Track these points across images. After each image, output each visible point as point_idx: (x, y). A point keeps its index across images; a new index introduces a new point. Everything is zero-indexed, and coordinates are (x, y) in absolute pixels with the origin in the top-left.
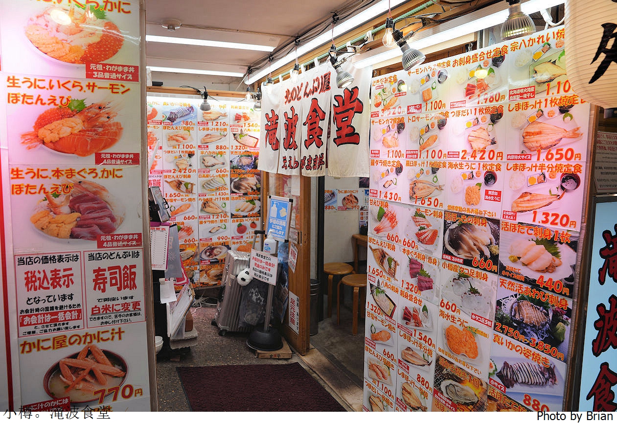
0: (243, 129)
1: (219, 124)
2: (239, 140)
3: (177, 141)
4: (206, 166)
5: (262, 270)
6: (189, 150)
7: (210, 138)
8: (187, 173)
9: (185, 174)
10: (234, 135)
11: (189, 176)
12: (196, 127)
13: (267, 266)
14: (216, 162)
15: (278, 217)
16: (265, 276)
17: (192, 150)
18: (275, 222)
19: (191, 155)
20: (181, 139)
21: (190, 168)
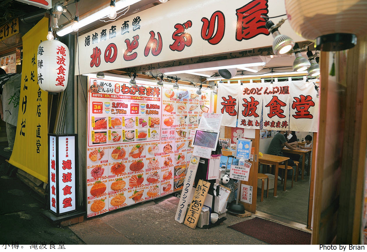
0: (204, 103)
1: (196, 101)
2: (202, 109)
3: (181, 109)
4: (191, 123)
5: (239, 175)
6: (185, 114)
7: (193, 108)
8: (184, 127)
9: (183, 127)
10: (201, 106)
11: (185, 128)
12: (189, 102)
13: (243, 173)
14: (194, 120)
15: (244, 148)
16: (242, 177)
17: (186, 114)
18: (241, 151)
19: (186, 117)
20: (183, 108)
21: (185, 124)
